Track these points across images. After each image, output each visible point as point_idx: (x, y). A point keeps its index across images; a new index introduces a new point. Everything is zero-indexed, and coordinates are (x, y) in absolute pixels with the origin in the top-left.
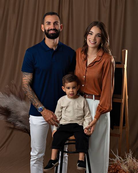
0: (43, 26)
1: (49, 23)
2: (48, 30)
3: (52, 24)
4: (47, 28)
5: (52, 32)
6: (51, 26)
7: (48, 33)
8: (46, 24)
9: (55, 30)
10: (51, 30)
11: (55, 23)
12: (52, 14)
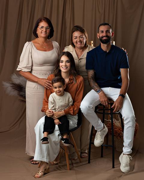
0: (98, 34)
1: (102, 32)
2: (102, 37)
3: (105, 32)
4: (101, 36)
5: (104, 38)
6: (104, 34)
7: (102, 39)
8: (100, 32)
9: (107, 36)
10: (104, 36)
11: (107, 31)
12: (105, 24)
